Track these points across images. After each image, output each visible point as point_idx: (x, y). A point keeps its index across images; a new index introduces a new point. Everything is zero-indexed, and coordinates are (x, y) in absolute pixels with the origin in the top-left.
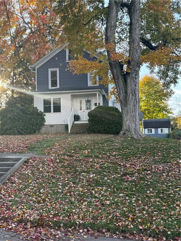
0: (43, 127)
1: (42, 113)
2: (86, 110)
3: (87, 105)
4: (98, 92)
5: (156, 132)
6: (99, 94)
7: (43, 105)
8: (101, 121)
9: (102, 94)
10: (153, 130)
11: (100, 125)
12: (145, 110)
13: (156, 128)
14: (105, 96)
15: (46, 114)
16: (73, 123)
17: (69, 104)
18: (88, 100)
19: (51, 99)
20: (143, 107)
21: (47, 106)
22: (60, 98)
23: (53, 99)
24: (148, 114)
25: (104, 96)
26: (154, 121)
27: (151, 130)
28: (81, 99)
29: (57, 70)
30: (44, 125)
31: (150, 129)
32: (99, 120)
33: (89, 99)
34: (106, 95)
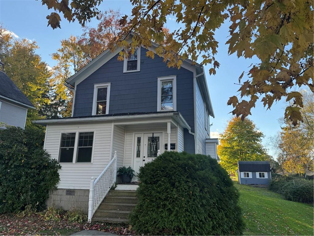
0: (55, 193)
1: (56, 162)
2: (148, 157)
3: (151, 147)
4: (171, 120)
5: (254, 176)
6: (172, 124)
7: (59, 146)
8: (166, 199)
9: (180, 126)
10: (250, 174)
11: (165, 214)
12: (238, 150)
13: (254, 171)
14: (188, 131)
15: (63, 165)
16: (113, 189)
17: (109, 144)
18: (153, 137)
19: (75, 134)
20: (235, 148)
21: (68, 148)
22: (93, 133)
23: (80, 134)
24: (241, 154)
25: (185, 131)
26: (251, 164)
27: (248, 174)
28: (139, 136)
29: (108, 86)
30: (56, 189)
31: (246, 172)
32: (163, 197)
33: (155, 135)
34: (189, 128)
